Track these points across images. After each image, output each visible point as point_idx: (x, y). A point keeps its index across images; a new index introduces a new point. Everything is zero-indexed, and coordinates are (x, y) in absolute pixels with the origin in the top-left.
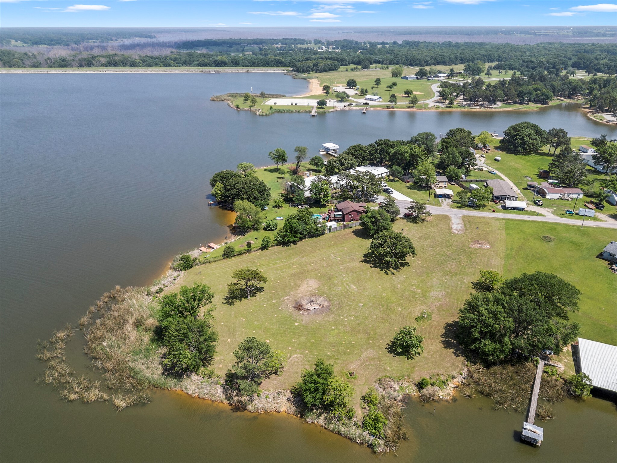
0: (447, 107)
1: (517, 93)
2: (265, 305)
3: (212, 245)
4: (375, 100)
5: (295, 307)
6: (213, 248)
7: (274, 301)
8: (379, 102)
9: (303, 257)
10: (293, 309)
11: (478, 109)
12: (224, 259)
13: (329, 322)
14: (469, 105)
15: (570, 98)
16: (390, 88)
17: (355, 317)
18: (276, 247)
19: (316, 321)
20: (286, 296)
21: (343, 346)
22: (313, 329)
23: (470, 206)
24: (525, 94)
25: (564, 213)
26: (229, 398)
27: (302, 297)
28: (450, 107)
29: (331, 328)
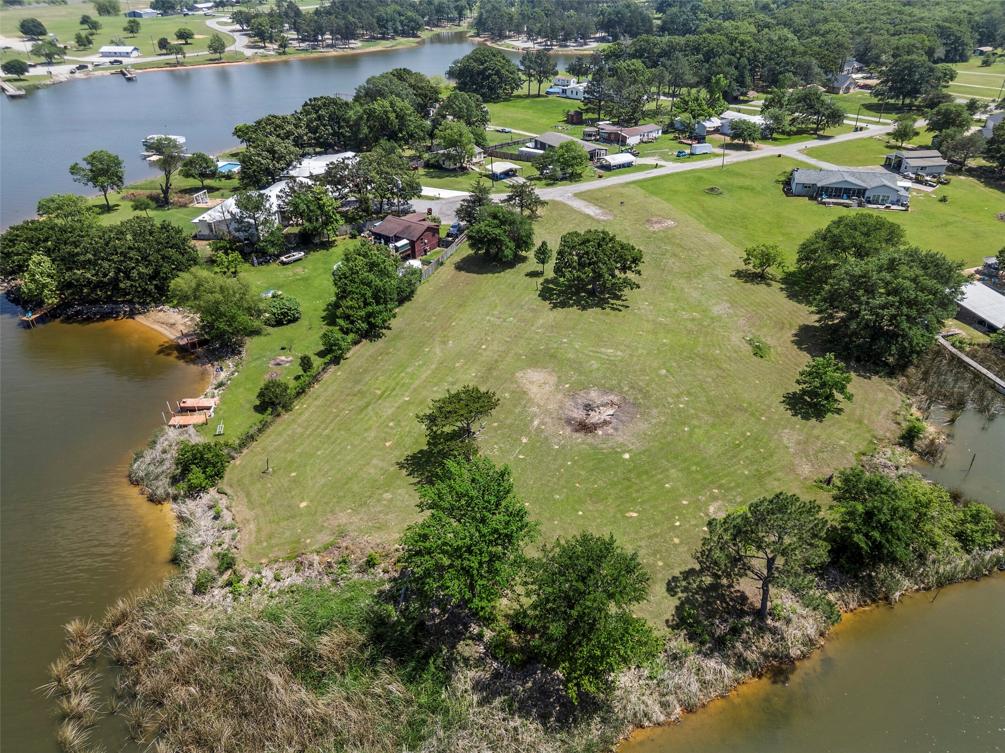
0: (280, 54)
1: (375, 20)
2: (521, 457)
3: (190, 402)
4: (127, 55)
5: (577, 431)
6: (209, 408)
7: (524, 440)
8: (139, 56)
9: (444, 343)
10: (578, 435)
11: (333, 53)
12: (279, 415)
13: (665, 423)
14: (314, 48)
15: (438, 26)
16: (132, 32)
17: (689, 394)
18: (358, 347)
19: (645, 434)
20: (532, 421)
21: (746, 448)
22: (662, 449)
23: (562, 179)
24: (387, 21)
25: (675, 157)
26: (742, 664)
27: (561, 407)
28: (284, 53)
29: (683, 431)
